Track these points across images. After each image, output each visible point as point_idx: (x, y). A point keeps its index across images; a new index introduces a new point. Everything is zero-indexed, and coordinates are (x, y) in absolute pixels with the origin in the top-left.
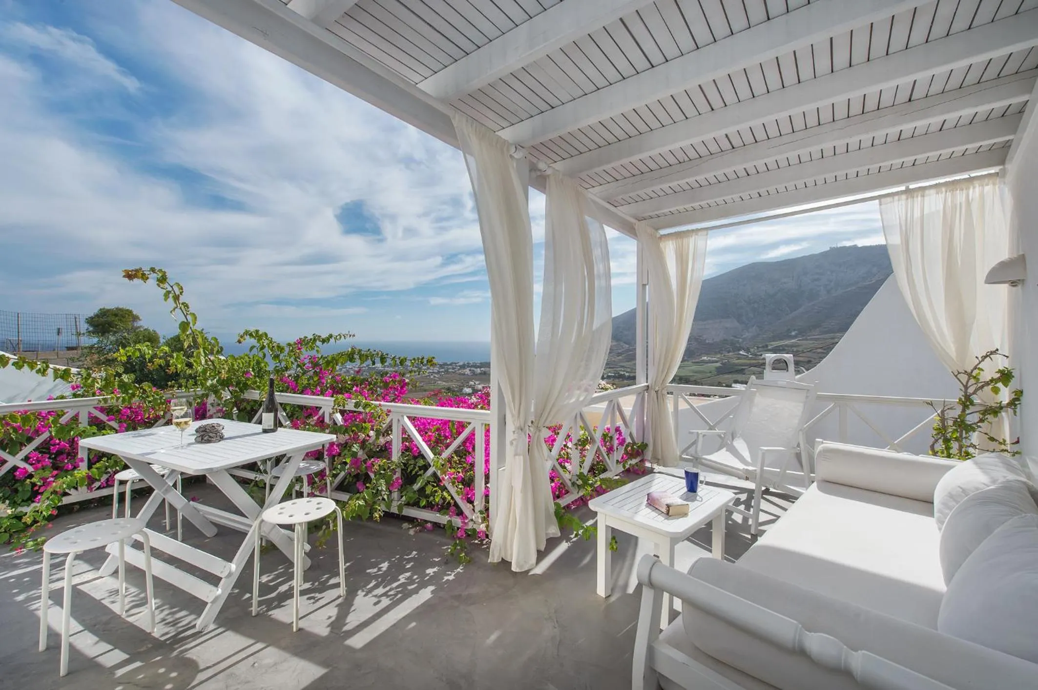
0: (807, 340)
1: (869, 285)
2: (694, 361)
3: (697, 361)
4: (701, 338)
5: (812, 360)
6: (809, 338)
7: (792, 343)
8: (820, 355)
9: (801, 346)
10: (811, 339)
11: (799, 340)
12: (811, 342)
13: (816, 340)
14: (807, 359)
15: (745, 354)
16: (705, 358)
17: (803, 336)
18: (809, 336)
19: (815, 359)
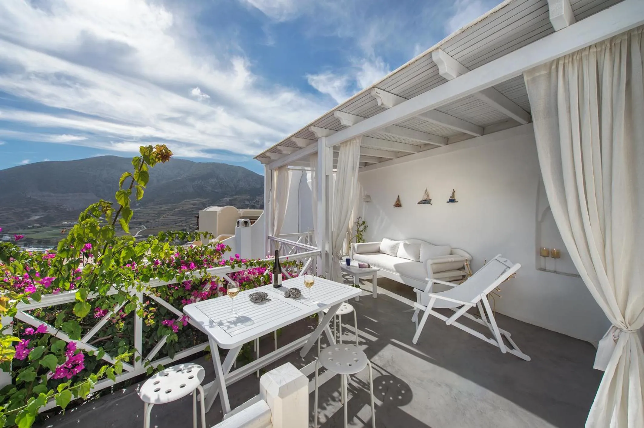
0: (146, 208)
1: (179, 180)
2: (54, 226)
3: (57, 225)
4: (62, 207)
5: (149, 220)
6: (147, 207)
7: (137, 210)
8: (154, 218)
9: (143, 212)
10: (149, 208)
11: (141, 209)
12: (149, 210)
13: (151, 208)
14: (146, 220)
15: (102, 218)
16: (66, 223)
17: (144, 206)
18: (147, 206)
19: (151, 220)
